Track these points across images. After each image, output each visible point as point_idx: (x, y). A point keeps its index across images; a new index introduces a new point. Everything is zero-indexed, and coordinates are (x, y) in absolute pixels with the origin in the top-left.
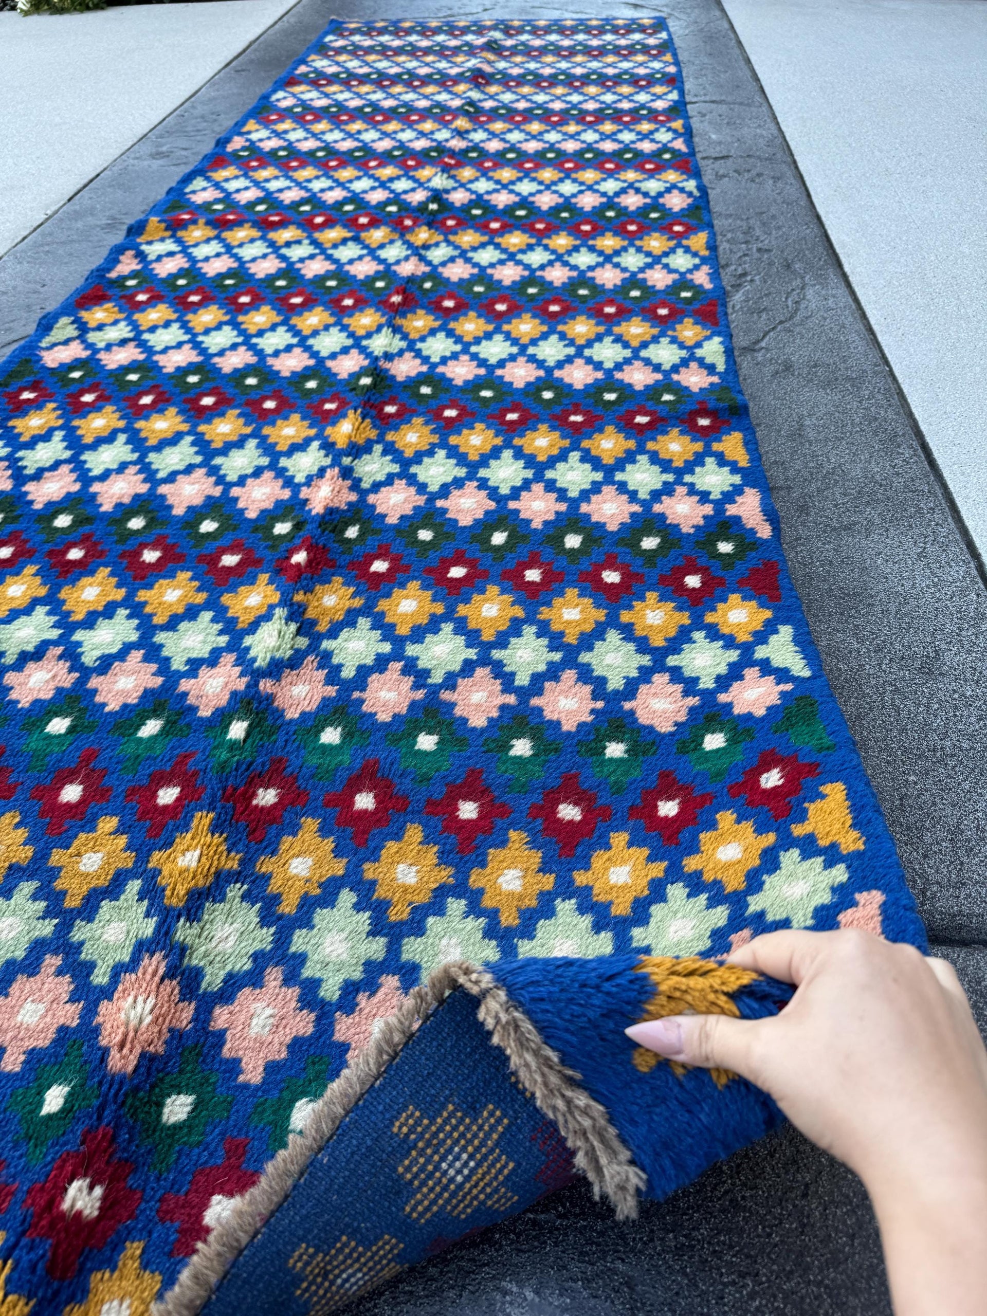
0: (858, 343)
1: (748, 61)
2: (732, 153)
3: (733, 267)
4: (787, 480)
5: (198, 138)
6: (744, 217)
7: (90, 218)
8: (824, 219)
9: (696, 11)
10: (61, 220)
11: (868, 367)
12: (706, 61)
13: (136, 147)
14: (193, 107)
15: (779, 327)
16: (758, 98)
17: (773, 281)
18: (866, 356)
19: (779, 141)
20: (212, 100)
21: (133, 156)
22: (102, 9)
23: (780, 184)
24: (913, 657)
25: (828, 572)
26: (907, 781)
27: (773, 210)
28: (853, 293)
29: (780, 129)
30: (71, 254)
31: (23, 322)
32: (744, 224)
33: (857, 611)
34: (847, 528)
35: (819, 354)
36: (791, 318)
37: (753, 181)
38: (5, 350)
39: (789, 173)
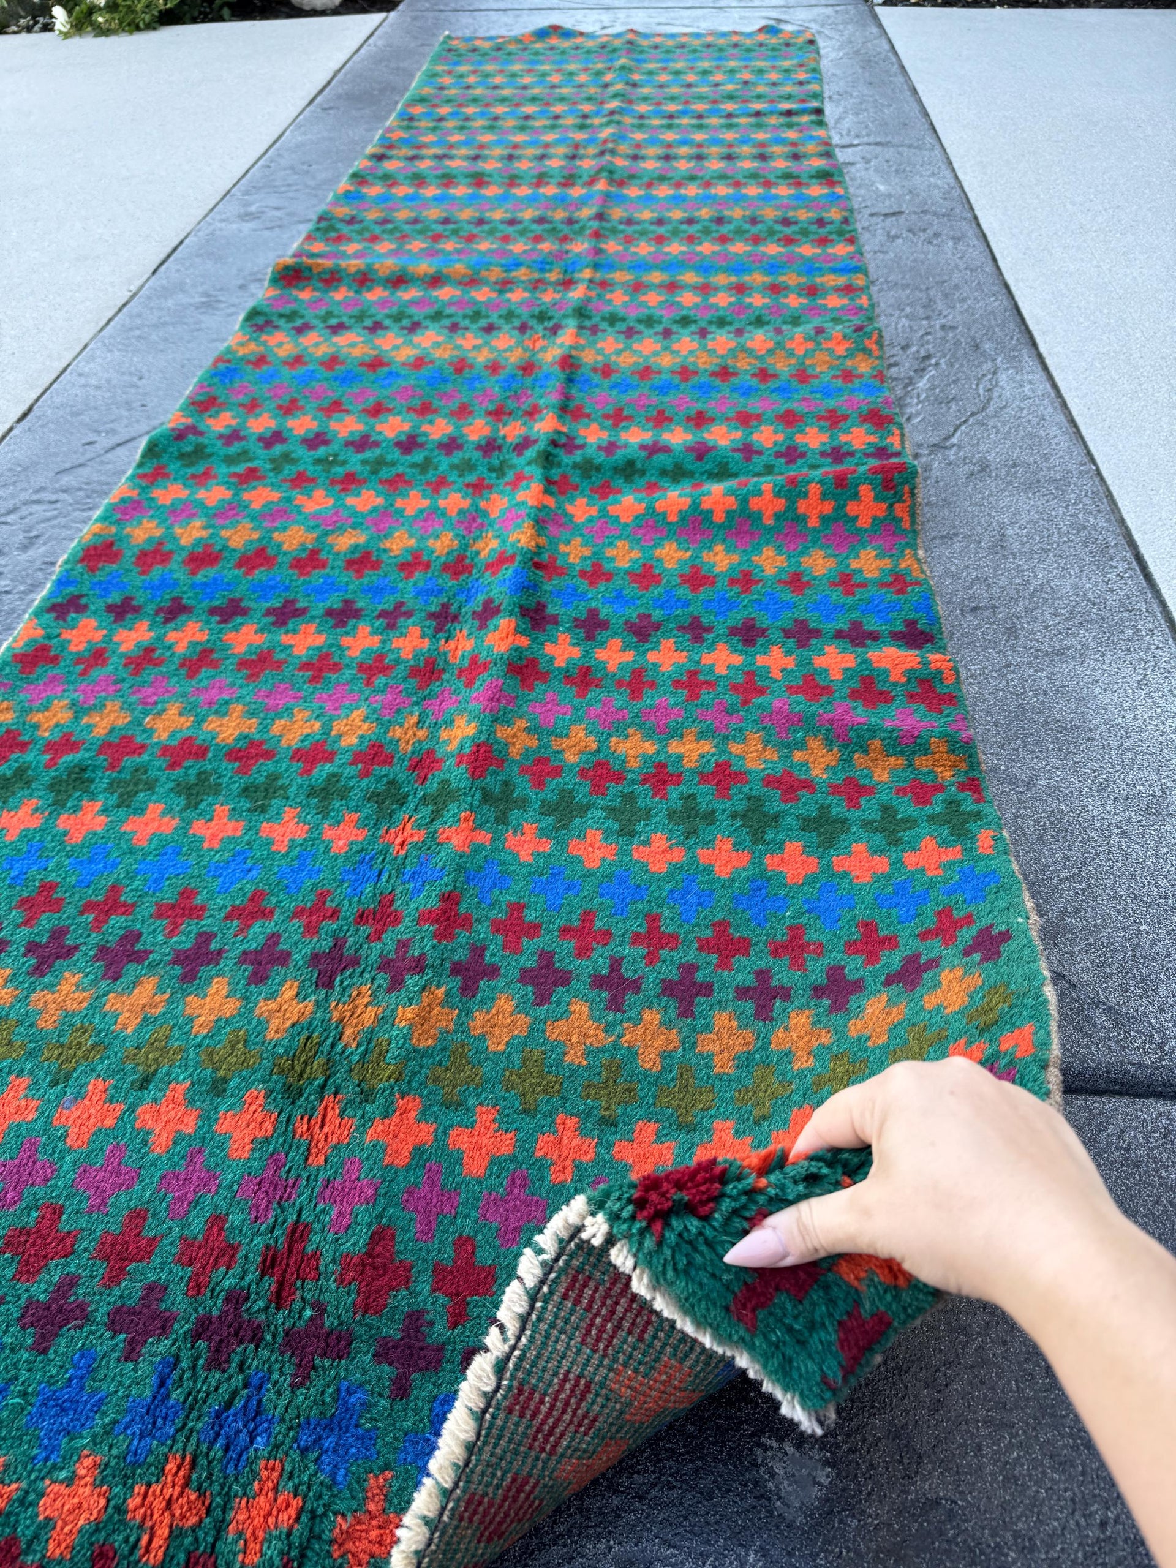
0: (1062, 440)
1: (914, 91)
2: (904, 208)
3: (914, 349)
4: (991, 598)
5: (291, 194)
6: (923, 287)
7: (181, 296)
8: (1013, 288)
9: (850, 27)
10: (149, 298)
11: (1072, 466)
12: (866, 92)
13: (220, 206)
14: (279, 155)
15: (971, 421)
16: (929, 139)
17: (962, 365)
18: (1071, 453)
19: (956, 192)
20: (299, 146)
21: (218, 217)
22: (154, 29)
23: (961, 246)
24: (1139, 797)
25: (1043, 703)
26: (1138, 930)
27: (956, 277)
28: (1050, 378)
29: (957, 177)
30: (166, 340)
31: (125, 421)
32: (923, 295)
33: (1077, 747)
34: (1059, 653)
35: (1018, 450)
36: (984, 409)
37: (930, 243)
38: (110, 456)
39: (971, 232)
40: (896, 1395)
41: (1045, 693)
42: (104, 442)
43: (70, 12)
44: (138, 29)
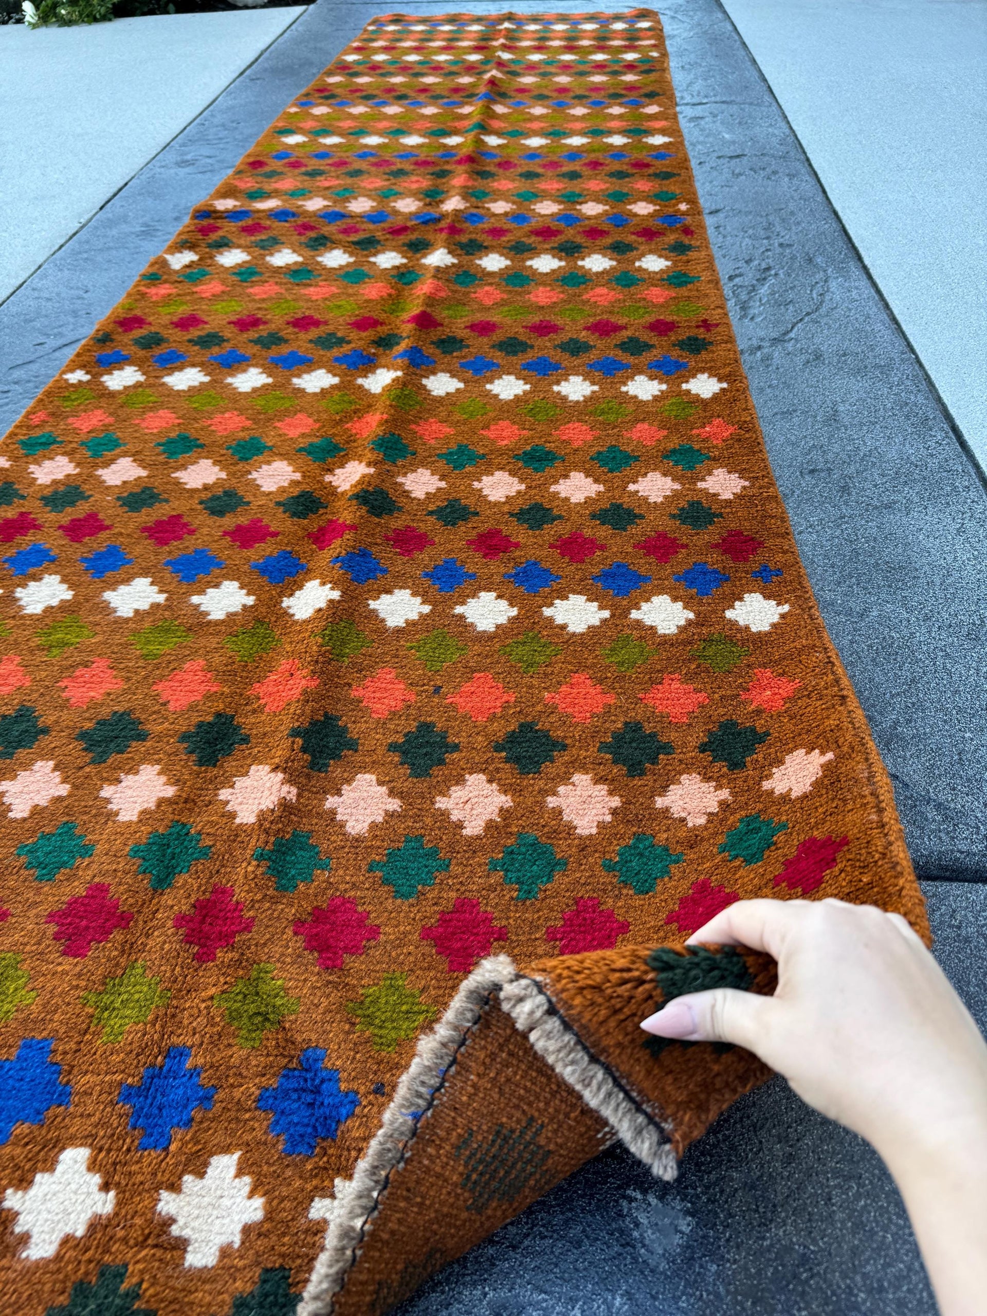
0: (886, 334)
1: (754, 61)
2: (746, 151)
3: (756, 262)
4: (827, 462)
5: (221, 146)
6: (764, 214)
7: (124, 226)
8: (841, 214)
9: (699, 13)
10: (96, 228)
11: (895, 355)
12: (713, 62)
13: (161, 156)
14: (213, 115)
15: (806, 319)
16: (767, 98)
17: (797, 275)
18: (893, 344)
19: (791, 139)
20: (230, 108)
21: (158, 164)
22: (109, 20)
23: (795, 181)
24: (960, 625)
25: (873, 547)
26: (964, 737)
27: (792, 206)
28: (874, 285)
29: (791, 128)
30: (110, 261)
31: (71, 327)
32: (764, 220)
33: (905, 584)
34: (887, 507)
35: (847, 343)
36: (817, 310)
37: (769, 178)
38: (57, 354)
39: (804, 171)
40: (751, 1150)
41: (875, 539)
42: (52, 343)
43: (37, 8)
44: (95, 20)
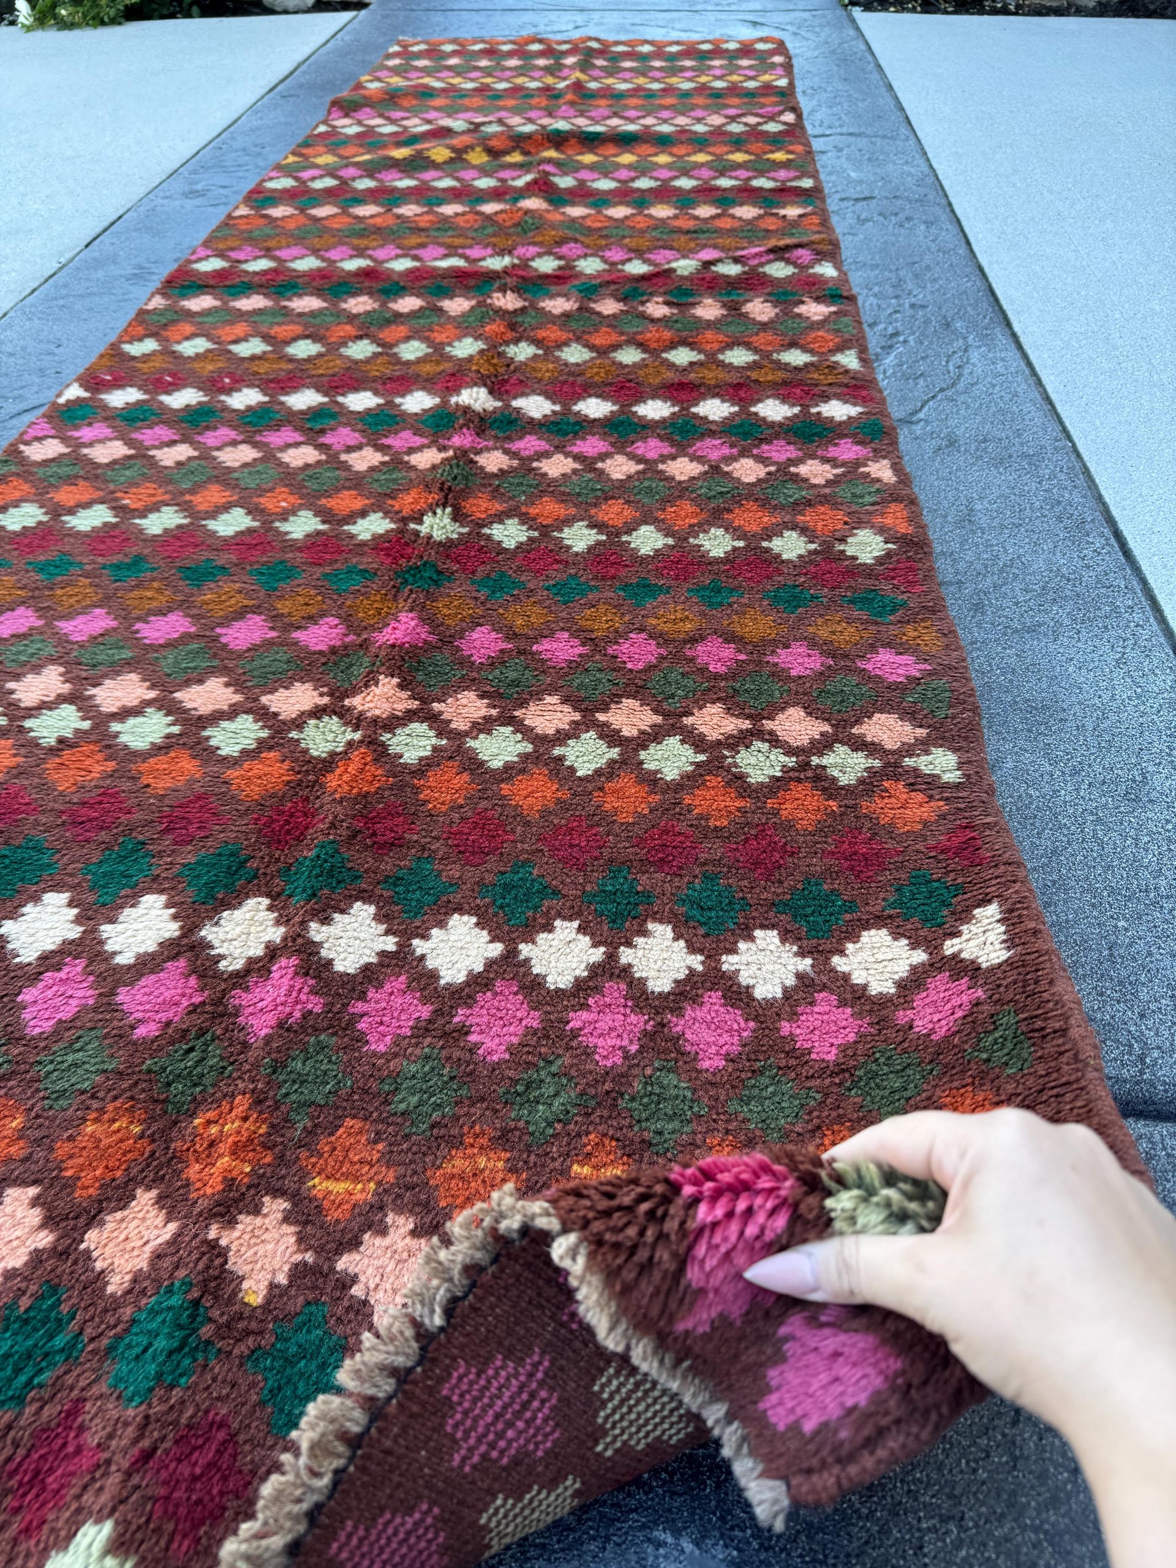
0: (1036, 416)
1: (890, 87)
2: (876, 193)
3: (882, 326)
4: (957, 573)
5: (240, 174)
6: (893, 268)
7: (112, 267)
8: (987, 270)
9: (827, 29)
10: (78, 269)
11: (1047, 442)
12: (840, 87)
13: (165, 185)
14: (233, 137)
15: (940, 397)
16: (904, 131)
17: (931, 343)
18: (1045, 429)
19: (930, 180)
20: (254, 130)
21: (161, 194)
22: (120, 24)
23: (933, 230)
24: (1116, 781)
25: (1011, 681)
27: (928, 259)
28: (1025, 357)
29: (931, 166)
30: (91, 309)
32: (893, 275)
34: (1030, 630)
35: (988, 426)
36: (953, 385)
37: (901, 226)
38: (14, 421)
39: (944, 217)
41: (1013, 671)
43: (33, 6)
44: (103, 23)
